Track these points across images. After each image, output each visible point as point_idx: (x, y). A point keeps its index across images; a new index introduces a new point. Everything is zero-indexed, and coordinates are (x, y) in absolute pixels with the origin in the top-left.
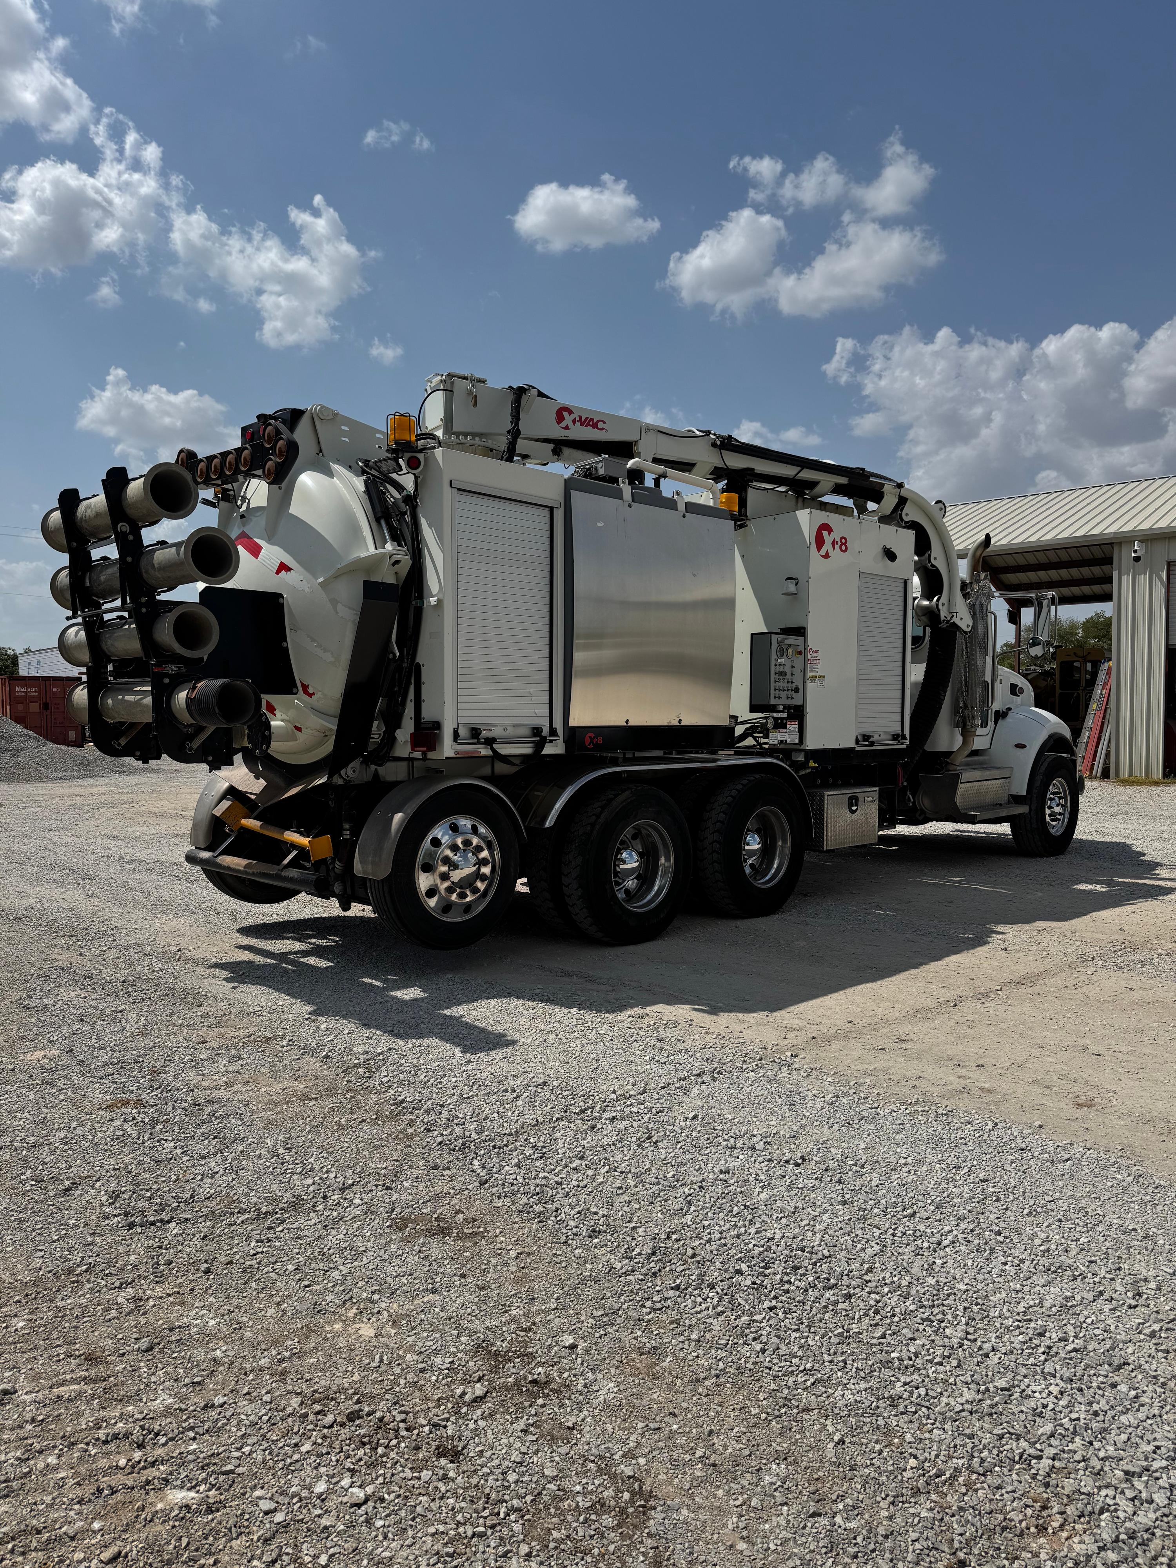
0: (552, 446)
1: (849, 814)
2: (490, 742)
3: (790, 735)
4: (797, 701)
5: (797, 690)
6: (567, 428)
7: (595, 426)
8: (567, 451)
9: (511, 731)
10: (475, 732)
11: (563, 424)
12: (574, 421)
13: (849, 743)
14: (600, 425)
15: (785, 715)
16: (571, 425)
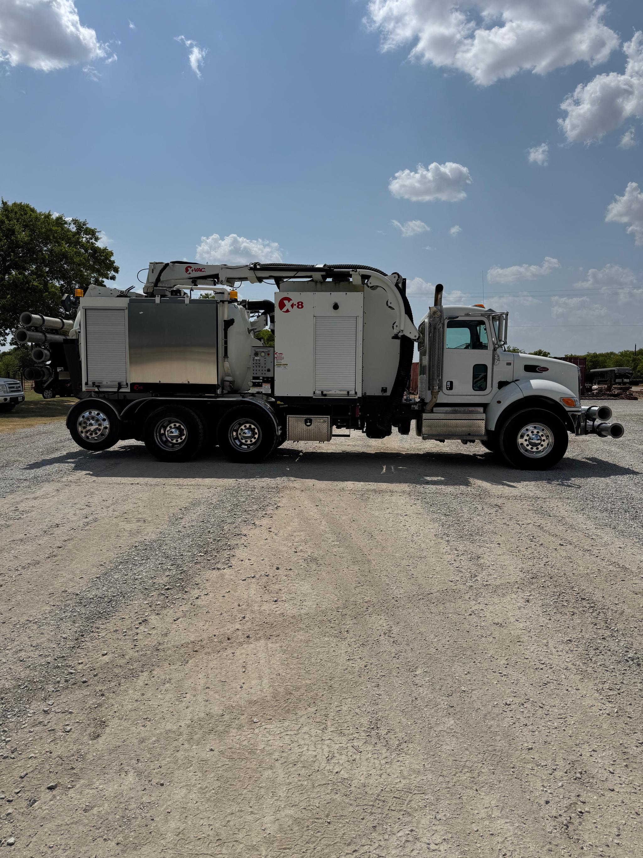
0: (191, 280)
1: (305, 426)
2: (98, 387)
3: (266, 388)
4: (270, 375)
5: (269, 370)
6: (190, 273)
7: (201, 270)
8: (199, 281)
9: (109, 383)
10: (94, 384)
11: (188, 272)
12: (192, 271)
13: (310, 394)
14: (203, 270)
15: (261, 381)
16: (191, 272)
